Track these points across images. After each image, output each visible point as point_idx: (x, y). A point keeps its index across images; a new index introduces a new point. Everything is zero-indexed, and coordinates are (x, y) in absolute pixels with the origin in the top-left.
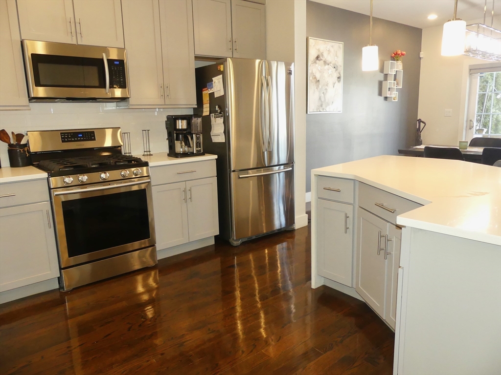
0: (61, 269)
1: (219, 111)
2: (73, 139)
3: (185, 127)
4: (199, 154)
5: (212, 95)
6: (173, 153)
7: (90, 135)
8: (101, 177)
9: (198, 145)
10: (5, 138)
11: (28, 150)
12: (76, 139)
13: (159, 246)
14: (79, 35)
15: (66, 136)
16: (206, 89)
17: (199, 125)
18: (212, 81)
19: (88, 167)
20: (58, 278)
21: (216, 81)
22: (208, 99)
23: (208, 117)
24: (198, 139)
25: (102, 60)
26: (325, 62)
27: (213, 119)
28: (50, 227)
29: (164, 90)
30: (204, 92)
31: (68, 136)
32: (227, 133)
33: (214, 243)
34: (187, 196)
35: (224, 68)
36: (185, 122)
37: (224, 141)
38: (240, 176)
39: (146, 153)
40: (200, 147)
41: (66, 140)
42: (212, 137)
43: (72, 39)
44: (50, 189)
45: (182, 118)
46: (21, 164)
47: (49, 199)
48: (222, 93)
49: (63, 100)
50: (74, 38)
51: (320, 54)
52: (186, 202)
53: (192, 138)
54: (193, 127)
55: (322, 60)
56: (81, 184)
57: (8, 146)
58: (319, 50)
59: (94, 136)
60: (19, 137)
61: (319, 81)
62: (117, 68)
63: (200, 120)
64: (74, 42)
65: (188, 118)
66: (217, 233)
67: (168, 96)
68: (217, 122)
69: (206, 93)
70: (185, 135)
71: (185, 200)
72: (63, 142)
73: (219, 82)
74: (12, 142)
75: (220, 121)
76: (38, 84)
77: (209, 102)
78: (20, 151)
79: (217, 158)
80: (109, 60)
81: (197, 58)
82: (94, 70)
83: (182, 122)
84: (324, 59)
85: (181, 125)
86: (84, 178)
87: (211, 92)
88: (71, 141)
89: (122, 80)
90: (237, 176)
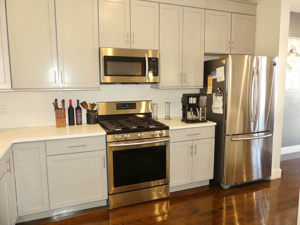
0: (109, 194)
1: (220, 92)
2: (123, 108)
3: (195, 102)
4: (203, 121)
5: (215, 80)
6: (185, 119)
7: (133, 105)
8: (138, 136)
9: (203, 115)
10: (85, 106)
11: (97, 114)
12: (125, 108)
13: (171, 184)
14: (132, 43)
15: (119, 106)
16: (211, 75)
17: (204, 101)
18: (216, 71)
19: (131, 129)
20: (107, 199)
21: (219, 71)
22: (212, 83)
23: (211, 95)
24: (203, 111)
25: (145, 58)
26: (297, 54)
27: (214, 97)
28: (104, 167)
29: (183, 77)
30: (208, 78)
31: (120, 105)
32: (225, 107)
33: (209, 184)
34: (193, 151)
35: (226, 62)
36: (195, 99)
37: (222, 113)
38: (233, 139)
39: (167, 118)
40: (204, 116)
41: (119, 108)
42: (213, 109)
43: (128, 45)
44: (107, 142)
45: (193, 96)
46: (92, 122)
47: (105, 149)
48: (223, 79)
49: (119, 84)
50: (129, 45)
51: (293, 48)
52: (192, 155)
53: (199, 110)
54: (200, 103)
55: (294, 52)
56: (125, 140)
57: (86, 111)
58: (292, 46)
59: (136, 106)
60: (93, 105)
61: (291, 68)
62: (153, 63)
63: (205, 97)
64: (129, 48)
65: (197, 96)
66: (212, 178)
67: (185, 80)
68: (217, 99)
69: (210, 79)
70: (195, 108)
71: (192, 153)
72: (117, 109)
73: (221, 71)
74: (89, 109)
75: (220, 98)
76: (106, 74)
77: (212, 85)
78: (93, 114)
79: (216, 125)
80: (149, 58)
81: (206, 54)
82: (140, 65)
83: (193, 99)
84: (296, 52)
85: (193, 101)
86: (128, 136)
87: (214, 78)
88: (122, 109)
89: (156, 71)
90: (230, 139)
